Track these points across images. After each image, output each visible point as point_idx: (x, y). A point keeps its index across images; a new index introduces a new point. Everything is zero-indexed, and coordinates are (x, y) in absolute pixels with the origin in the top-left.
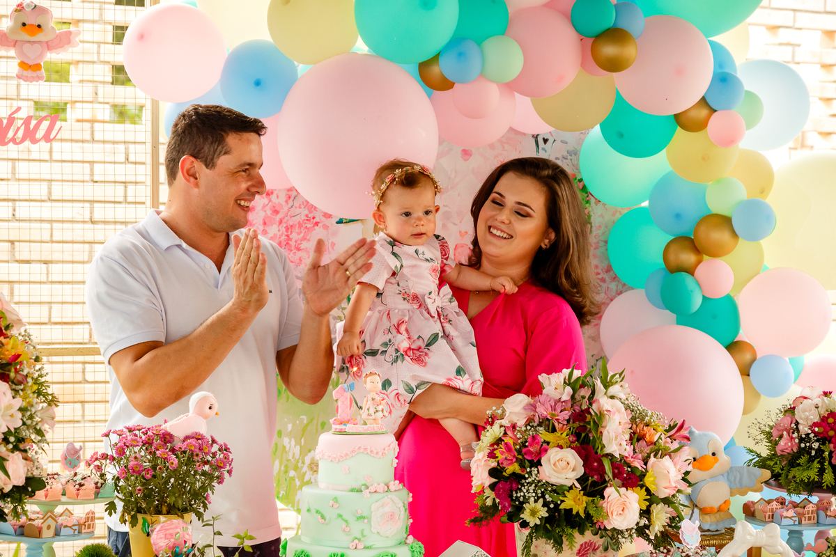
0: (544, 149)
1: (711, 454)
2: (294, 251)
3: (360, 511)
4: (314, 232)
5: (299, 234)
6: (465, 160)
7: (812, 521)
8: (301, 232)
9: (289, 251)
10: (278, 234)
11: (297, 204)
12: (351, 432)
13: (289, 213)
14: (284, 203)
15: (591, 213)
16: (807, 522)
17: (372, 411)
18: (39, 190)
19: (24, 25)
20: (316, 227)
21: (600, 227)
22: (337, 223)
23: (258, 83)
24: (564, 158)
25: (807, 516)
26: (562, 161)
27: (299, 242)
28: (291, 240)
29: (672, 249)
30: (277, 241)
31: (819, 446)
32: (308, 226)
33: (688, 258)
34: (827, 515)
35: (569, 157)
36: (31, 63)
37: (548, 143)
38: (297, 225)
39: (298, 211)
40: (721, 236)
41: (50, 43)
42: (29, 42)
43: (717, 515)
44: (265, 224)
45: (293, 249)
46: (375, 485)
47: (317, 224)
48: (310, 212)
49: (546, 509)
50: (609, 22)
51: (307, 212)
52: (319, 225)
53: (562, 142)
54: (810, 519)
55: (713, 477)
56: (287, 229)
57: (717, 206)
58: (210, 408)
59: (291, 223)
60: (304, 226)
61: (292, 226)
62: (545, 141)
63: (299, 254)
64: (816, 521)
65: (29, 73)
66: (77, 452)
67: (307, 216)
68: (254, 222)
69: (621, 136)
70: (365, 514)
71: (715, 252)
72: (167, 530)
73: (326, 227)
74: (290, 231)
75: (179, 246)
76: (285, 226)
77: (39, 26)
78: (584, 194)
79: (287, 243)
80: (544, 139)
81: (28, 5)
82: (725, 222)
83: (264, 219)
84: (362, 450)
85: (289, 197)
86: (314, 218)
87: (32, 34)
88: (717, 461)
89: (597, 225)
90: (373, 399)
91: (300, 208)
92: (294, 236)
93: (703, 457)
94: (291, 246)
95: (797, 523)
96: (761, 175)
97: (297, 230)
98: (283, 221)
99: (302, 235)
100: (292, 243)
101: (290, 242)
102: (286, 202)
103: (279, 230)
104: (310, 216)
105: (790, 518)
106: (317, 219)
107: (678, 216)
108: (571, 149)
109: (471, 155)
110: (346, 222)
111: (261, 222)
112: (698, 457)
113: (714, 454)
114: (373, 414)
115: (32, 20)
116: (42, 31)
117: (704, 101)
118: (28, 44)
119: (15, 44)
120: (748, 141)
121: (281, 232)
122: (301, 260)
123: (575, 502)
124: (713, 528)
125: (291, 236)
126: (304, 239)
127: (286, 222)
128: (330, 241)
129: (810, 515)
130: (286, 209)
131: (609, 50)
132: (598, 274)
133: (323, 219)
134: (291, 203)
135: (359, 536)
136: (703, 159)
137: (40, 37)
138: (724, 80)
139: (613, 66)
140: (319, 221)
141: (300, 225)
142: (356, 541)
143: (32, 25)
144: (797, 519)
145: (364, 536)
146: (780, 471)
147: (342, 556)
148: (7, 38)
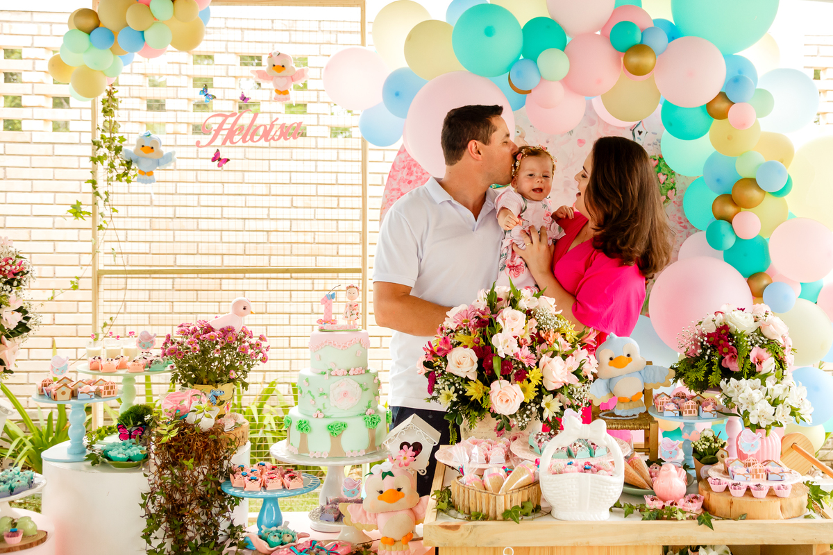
1: (626, 355)
3: (321, 390)
6: (580, 146)
7: (693, 414)
12: (328, 329)
15: (676, 182)
16: (688, 415)
19: (274, 66)
23: (397, 94)
24: (653, 144)
25: (688, 410)
26: (653, 146)
29: (717, 202)
31: (710, 353)
33: (730, 209)
36: (282, 90)
37: (642, 134)
40: (754, 194)
41: (291, 77)
46: (337, 370)
49: (456, 395)
50: (636, 40)
53: (653, 133)
54: (690, 412)
55: (629, 374)
57: (745, 172)
58: (244, 309)
62: (640, 133)
64: (696, 414)
65: (282, 96)
66: (150, 338)
69: (671, 124)
70: (325, 392)
71: (749, 205)
77: (283, 66)
81: (275, 53)
82: (752, 182)
84: (327, 344)
87: (279, 71)
88: (630, 361)
90: (351, 306)
93: (619, 358)
95: (678, 415)
105: (671, 411)
107: (718, 180)
109: (584, 143)
112: (614, 358)
113: (628, 355)
114: (349, 316)
115: (279, 63)
116: (285, 69)
117: (722, 95)
118: (279, 78)
119: (271, 78)
120: (766, 124)
123: (474, 391)
124: (624, 414)
129: (690, 409)
131: (634, 60)
132: (682, 223)
135: (321, 408)
136: (728, 138)
137: (284, 73)
138: (736, 81)
139: (637, 71)
142: (318, 412)
143: (278, 66)
144: (678, 412)
145: (324, 408)
146: (683, 371)
147: (305, 423)
148: (267, 75)
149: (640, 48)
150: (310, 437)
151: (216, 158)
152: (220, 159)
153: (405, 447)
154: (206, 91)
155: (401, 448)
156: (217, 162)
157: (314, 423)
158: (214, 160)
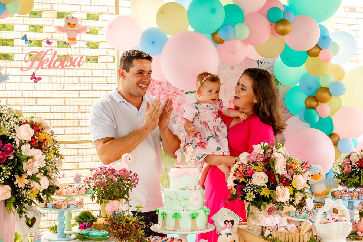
0: (261, 66)
1: (318, 174)
3: (185, 197)
4: (177, 97)
6: (232, 70)
7: (357, 198)
10: (164, 98)
11: (171, 87)
12: (181, 167)
13: (168, 90)
14: (166, 87)
15: (279, 88)
16: (355, 198)
17: (190, 159)
18: (88, 87)
19: (69, 24)
20: (178, 95)
21: (282, 93)
22: (186, 93)
23: (153, 43)
24: (268, 68)
25: (354, 196)
29: (308, 100)
31: (359, 170)
32: (175, 95)
33: (314, 103)
34: (362, 196)
35: (270, 68)
36: (72, 38)
37: (262, 63)
38: (171, 95)
39: (171, 89)
40: (326, 95)
41: (79, 30)
42: (71, 30)
43: (321, 196)
44: (159, 94)
46: (190, 187)
47: (178, 94)
48: (176, 90)
49: (255, 195)
50: (281, 17)
51: (174, 90)
52: (179, 94)
53: (268, 63)
54: (356, 197)
55: (319, 182)
56: (167, 96)
57: (324, 84)
58: (129, 159)
59: (169, 94)
61: (169, 95)
62: (261, 63)
65: (72, 42)
66: (79, 177)
67: (174, 91)
68: (155, 94)
69: (288, 59)
70: (186, 198)
71: (323, 101)
72: (112, 205)
73: (181, 95)
75: (123, 102)
77: (74, 24)
78: (276, 81)
80: (261, 62)
81: (70, 17)
82: (327, 90)
83: (159, 93)
84: (185, 174)
85: (168, 85)
86: (177, 92)
87: (72, 27)
88: (320, 176)
89: (281, 92)
90: (190, 155)
91: (172, 88)
93: (315, 175)
95: (351, 199)
96: (340, 73)
98: (166, 93)
102: (167, 86)
103: (164, 97)
104: (175, 91)
105: (348, 197)
106: (178, 92)
107: (309, 88)
108: (271, 65)
109: (234, 68)
110: (189, 93)
111: (158, 93)
112: (313, 175)
113: (319, 174)
114: (190, 160)
115: (72, 22)
116: (76, 26)
117: (317, 46)
119: (66, 31)
120: (334, 60)
123: (265, 192)
124: (320, 201)
127: (167, 93)
129: (356, 196)
130: (167, 89)
131: (281, 27)
133: (181, 92)
134: (168, 87)
135: (185, 206)
136: (318, 67)
137: (74, 28)
138: (324, 38)
139: (283, 33)
141: (172, 94)
142: (184, 208)
143: (72, 24)
144: (351, 197)
145: (186, 206)
146: (345, 180)
147: (178, 214)
148: (63, 29)
149: (283, 22)
150: (181, 221)
151: (33, 76)
152: (35, 78)
153: (227, 222)
154: (26, 38)
155: (225, 223)
156: (33, 80)
157: (182, 214)
158: (32, 78)
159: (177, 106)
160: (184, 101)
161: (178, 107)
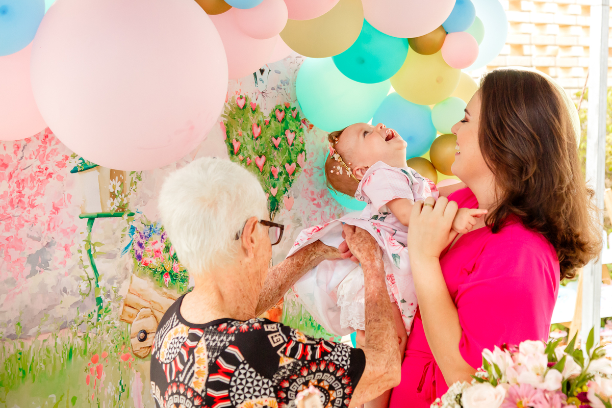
0: (261, 80)
2: (28, 209)
4: (48, 185)
5: (31, 188)
8: (34, 186)
9: (22, 210)
10: (9, 191)
11: (27, 154)
13: (19, 166)
14: (12, 155)
15: (305, 141)
20: (50, 179)
21: (312, 153)
22: (72, 172)
24: (278, 87)
26: (277, 91)
27: (32, 198)
28: (23, 196)
30: (8, 199)
32: (41, 178)
35: (283, 87)
37: (264, 73)
38: (29, 179)
39: (29, 162)
45: (26, 206)
47: (50, 175)
48: (42, 162)
51: (38, 163)
52: (53, 176)
56: (18, 184)
59: (22, 177)
60: (37, 179)
61: (23, 180)
62: (262, 72)
63: (34, 211)
67: (39, 167)
69: (362, 61)
73: (60, 178)
74: (21, 186)
76: (15, 180)
78: (297, 122)
79: (20, 201)
80: (260, 70)
85: (18, 147)
86: (46, 169)
89: (310, 152)
91: (31, 158)
92: (27, 192)
94: (24, 203)
97: (29, 184)
98: (14, 175)
99: (35, 189)
100: (25, 200)
101: (22, 199)
102: (15, 153)
103: (9, 187)
104: (42, 167)
106: (49, 171)
107: (411, 139)
108: (284, 79)
110: (81, 171)
121: (12, 188)
122: (36, 219)
125: (23, 192)
126: (38, 194)
127: (17, 176)
128: (66, 193)
130: (15, 161)
132: (315, 199)
133: (57, 169)
134: (20, 154)
136: (438, 81)
140: (52, 171)
141: (32, 178)
159: (48, 214)
160: (70, 196)
161: (53, 216)
